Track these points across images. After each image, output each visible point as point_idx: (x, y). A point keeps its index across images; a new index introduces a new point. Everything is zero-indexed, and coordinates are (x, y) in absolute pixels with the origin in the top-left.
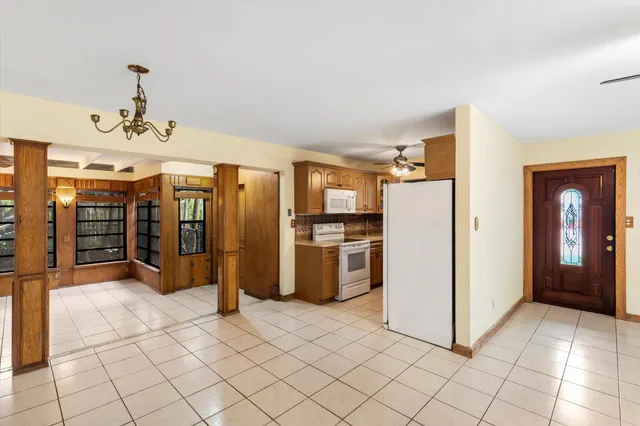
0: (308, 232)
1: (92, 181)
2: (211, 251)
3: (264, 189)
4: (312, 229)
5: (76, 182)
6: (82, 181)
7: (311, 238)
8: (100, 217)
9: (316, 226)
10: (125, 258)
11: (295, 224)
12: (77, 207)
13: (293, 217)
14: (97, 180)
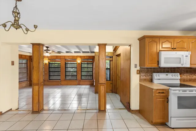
0: (149, 77)
1: (84, 56)
2: (112, 80)
3: (126, 54)
4: (152, 76)
5: (81, 57)
6: (82, 56)
7: (151, 81)
8: (85, 67)
9: (155, 74)
10: (93, 79)
11: (139, 72)
12: (81, 64)
13: (138, 68)
14: (86, 56)
